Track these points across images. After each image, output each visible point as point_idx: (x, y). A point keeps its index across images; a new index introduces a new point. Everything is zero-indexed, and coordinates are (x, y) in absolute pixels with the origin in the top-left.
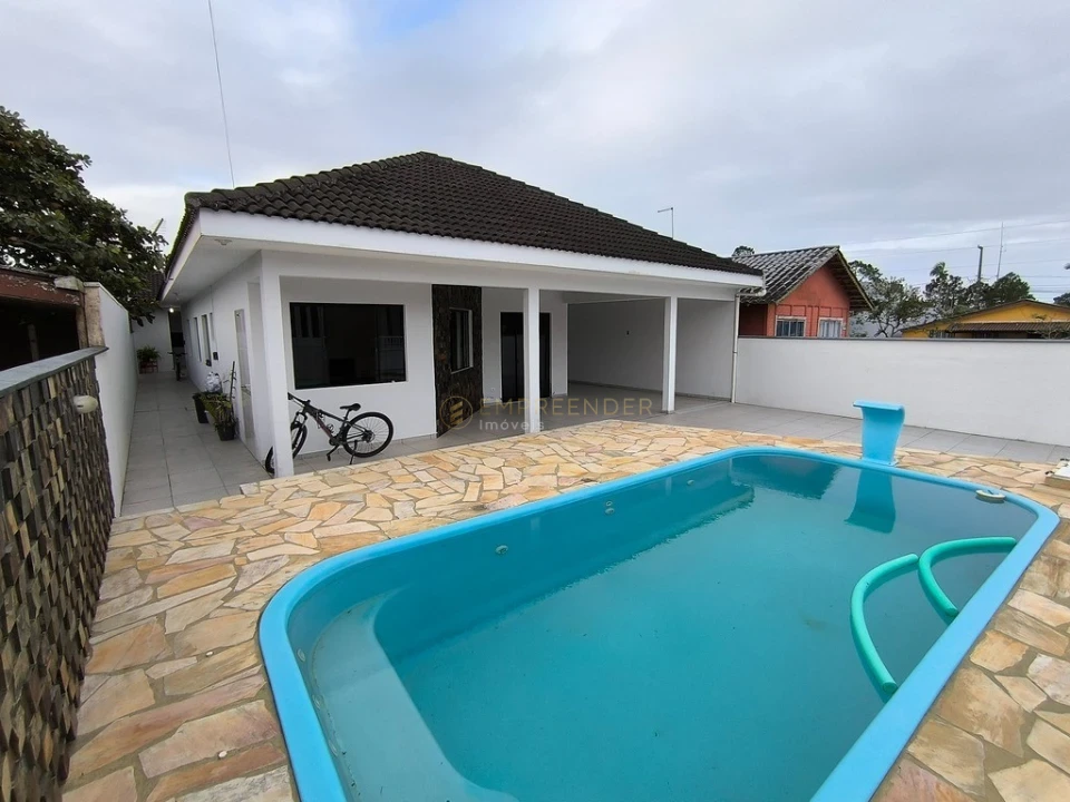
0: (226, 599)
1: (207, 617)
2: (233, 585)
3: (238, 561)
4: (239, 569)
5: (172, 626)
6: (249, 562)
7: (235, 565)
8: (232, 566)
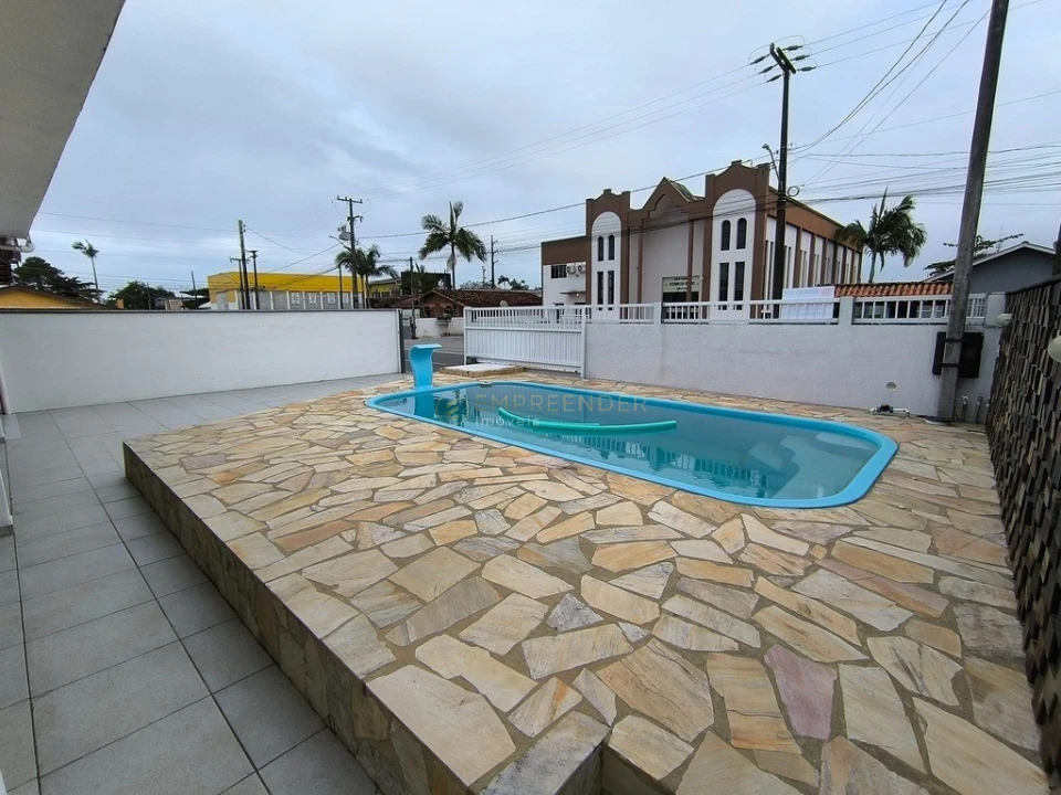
0: (865, 528)
1: (891, 526)
2: (850, 534)
3: (820, 553)
4: (829, 545)
5: (926, 539)
6: (812, 545)
7: (829, 552)
8: (834, 553)
